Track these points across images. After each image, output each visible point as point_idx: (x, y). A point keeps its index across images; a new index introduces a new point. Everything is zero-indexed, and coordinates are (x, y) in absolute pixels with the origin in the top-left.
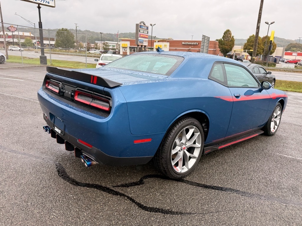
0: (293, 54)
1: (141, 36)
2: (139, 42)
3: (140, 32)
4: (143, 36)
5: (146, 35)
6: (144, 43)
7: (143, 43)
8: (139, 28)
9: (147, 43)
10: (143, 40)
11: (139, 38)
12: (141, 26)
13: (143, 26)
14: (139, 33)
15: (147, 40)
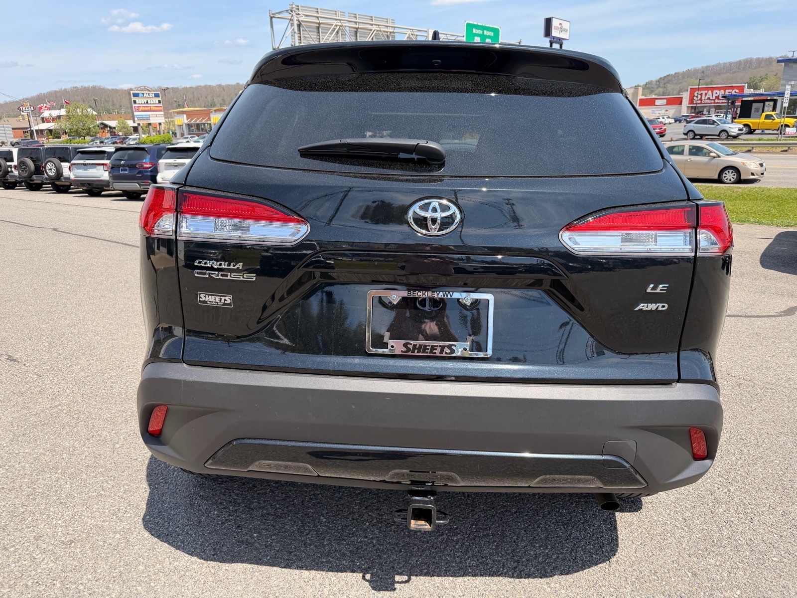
1: (141, 109)
2: (136, 119)
3: (135, 102)
4: (149, 108)
5: (155, 107)
6: (151, 118)
7: (149, 119)
8: (131, 99)
9: (164, 118)
10: (149, 115)
11: (135, 113)
12: (139, 94)
13: (143, 94)
14: (134, 105)
15: (162, 113)
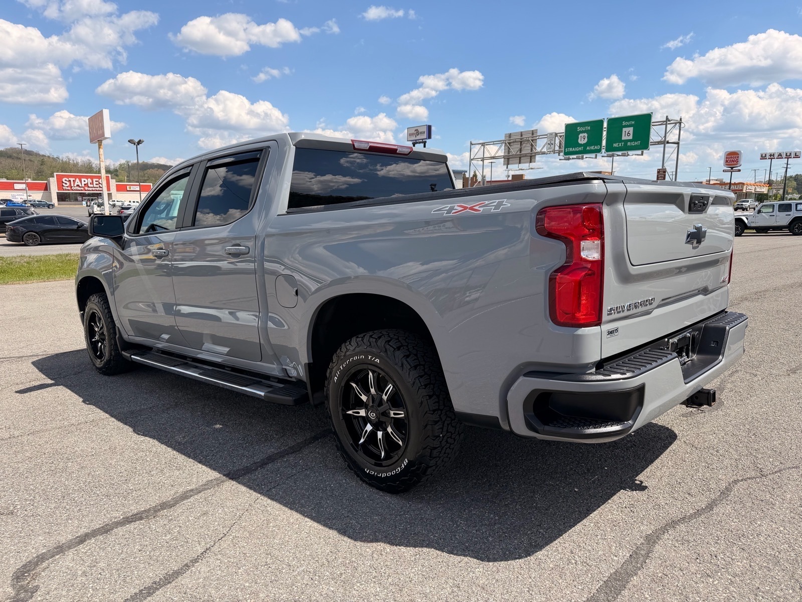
0: (17, 186)
